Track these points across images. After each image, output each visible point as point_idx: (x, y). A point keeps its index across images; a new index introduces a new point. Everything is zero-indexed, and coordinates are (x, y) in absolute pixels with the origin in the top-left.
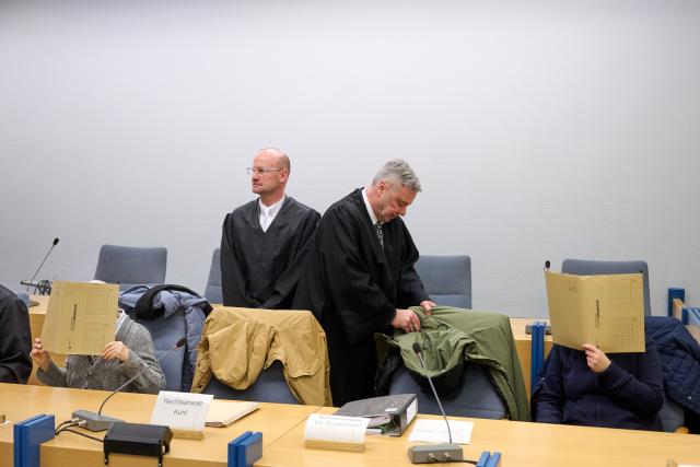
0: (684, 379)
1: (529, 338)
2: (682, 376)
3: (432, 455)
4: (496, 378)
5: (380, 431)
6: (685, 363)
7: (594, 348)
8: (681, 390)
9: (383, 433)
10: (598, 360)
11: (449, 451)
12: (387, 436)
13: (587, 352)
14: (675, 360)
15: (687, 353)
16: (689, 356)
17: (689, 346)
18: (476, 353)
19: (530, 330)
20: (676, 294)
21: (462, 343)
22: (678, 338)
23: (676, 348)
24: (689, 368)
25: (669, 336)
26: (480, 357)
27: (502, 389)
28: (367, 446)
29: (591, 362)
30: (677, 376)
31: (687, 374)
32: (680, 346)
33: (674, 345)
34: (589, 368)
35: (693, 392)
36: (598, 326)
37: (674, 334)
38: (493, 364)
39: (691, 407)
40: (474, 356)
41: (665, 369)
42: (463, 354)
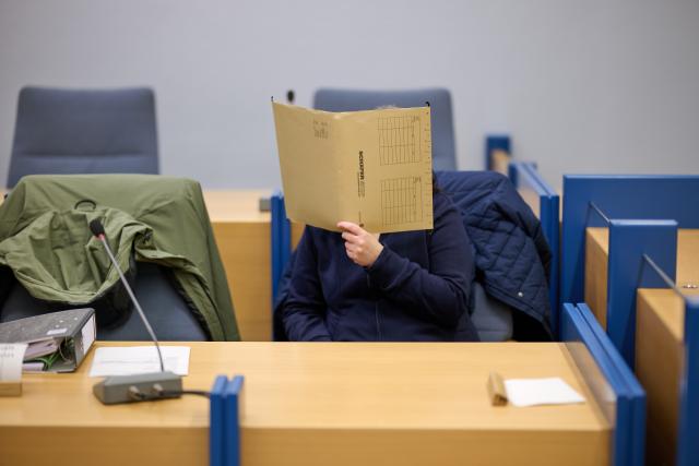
0: (511, 266)
1: (267, 218)
2: (510, 261)
3: (134, 389)
4: (187, 287)
5: (41, 365)
6: (514, 241)
7: (355, 226)
8: (506, 283)
9: (46, 368)
10: (364, 245)
11: (160, 382)
12: (53, 372)
13: (345, 235)
14: (498, 238)
15: (516, 225)
16: (518, 230)
17: (518, 214)
18: (153, 248)
19: (269, 206)
20: (498, 144)
21: (130, 232)
22: (502, 202)
23: (498, 219)
24: (520, 249)
25: (488, 201)
26: (160, 254)
27: (198, 305)
28: (24, 388)
29: (353, 251)
30: (501, 262)
31: (516, 258)
32: (505, 216)
33: (495, 214)
34: (351, 261)
35: (525, 286)
36: (361, 193)
37: (495, 197)
38: (181, 264)
39: (522, 308)
40: (149, 254)
41: (479, 252)
42: (133, 251)
